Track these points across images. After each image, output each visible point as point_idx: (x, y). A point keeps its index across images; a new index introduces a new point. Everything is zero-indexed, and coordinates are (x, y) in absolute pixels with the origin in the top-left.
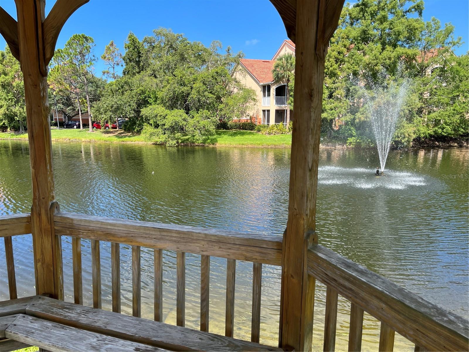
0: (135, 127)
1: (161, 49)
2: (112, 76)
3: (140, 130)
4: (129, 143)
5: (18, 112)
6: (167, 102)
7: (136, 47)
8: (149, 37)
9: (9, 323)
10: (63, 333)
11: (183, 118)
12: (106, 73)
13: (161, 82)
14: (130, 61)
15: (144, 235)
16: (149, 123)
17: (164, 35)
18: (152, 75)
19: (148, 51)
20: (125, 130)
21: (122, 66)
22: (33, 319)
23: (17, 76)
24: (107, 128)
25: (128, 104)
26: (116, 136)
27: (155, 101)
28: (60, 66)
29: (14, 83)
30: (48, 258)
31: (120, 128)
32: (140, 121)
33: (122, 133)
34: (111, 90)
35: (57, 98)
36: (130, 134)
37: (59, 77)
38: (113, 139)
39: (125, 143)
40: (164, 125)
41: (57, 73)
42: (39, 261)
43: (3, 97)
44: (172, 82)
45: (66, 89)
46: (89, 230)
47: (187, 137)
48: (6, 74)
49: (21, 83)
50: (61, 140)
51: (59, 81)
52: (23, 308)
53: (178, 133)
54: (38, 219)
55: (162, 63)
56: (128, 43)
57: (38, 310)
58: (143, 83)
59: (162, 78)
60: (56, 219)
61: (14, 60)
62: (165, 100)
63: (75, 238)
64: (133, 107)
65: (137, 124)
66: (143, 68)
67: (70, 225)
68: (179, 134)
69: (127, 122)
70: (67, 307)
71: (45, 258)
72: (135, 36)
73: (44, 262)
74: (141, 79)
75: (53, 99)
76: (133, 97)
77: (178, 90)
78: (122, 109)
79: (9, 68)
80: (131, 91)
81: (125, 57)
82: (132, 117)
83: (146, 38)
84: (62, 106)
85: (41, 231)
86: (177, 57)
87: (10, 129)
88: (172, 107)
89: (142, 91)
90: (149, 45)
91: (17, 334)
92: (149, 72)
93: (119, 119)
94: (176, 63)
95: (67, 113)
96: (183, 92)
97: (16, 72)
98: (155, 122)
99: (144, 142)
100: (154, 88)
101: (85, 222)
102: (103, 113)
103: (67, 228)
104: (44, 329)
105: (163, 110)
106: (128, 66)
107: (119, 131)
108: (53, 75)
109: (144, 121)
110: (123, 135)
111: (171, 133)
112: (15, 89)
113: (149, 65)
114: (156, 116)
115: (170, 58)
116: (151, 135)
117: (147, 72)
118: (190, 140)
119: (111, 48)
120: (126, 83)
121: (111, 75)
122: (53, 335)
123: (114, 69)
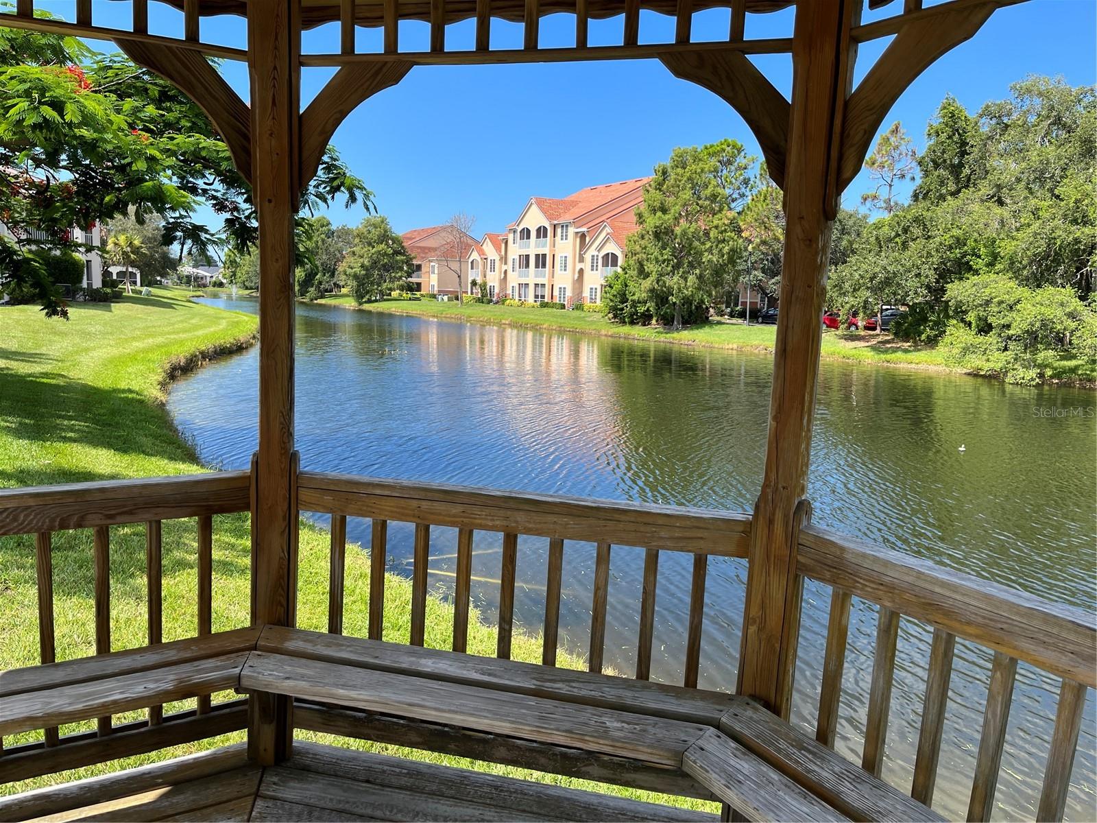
0: (925, 330)
1: (1026, 129)
2: (884, 205)
3: (936, 336)
4: (901, 365)
5: (675, 287)
6: (1025, 268)
7: (957, 130)
8: (998, 102)
9: (692, 740)
10: (805, 809)
11: (1067, 310)
12: (870, 199)
13: (1016, 214)
14: (937, 166)
15: (1041, 636)
16: (963, 320)
17: (1040, 94)
18: (992, 197)
19: (989, 138)
20: (896, 334)
21: (913, 179)
22: (737, 749)
23: (684, 214)
24: (853, 328)
25: (915, 271)
26: (873, 348)
27: (991, 264)
28: (770, 189)
29: (677, 228)
30: (774, 620)
31: (884, 330)
32: (939, 315)
33: (888, 342)
34: (877, 238)
35: (753, 259)
36: (909, 344)
37: (765, 213)
38: (865, 353)
39: (892, 365)
40: (1008, 326)
41: (762, 206)
42: (755, 622)
43: (653, 257)
44: (1047, 215)
45: (775, 239)
46: (882, 584)
47: (1073, 363)
48: (664, 210)
49: (689, 228)
50: (749, 348)
51: (763, 222)
52: (716, 715)
53: (1045, 349)
54: (766, 531)
55: (1024, 165)
56: (937, 121)
57: (746, 732)
58: (963, 220)
59: (1020, 204)
60: (803, 539)
61: (683, 182)
62: (1021, 263)
63: (841, 592)
64: (927, 280)
65: (931, 321)
66: (969, 180)
67: (836, 559)
68: (1051, 353)
69: (904, 316)
70: (810, 748)
71: (768, 619)
72: (958, 104)
73: (764, 627)
74: (960, 210)
75: (745, 261)
76: (929, 255)
77: (1064, 235)
78: (898, 284)
79: (672, 199)
80: (926, 239)
81: (923, 158)
82: (920, 303)
83: (988, 106)
84: (760, 275)
85: (768, 557)
86: (1073, 149)
87: (657, 321)
88: (1037, 281)
89: (958, 239)
90: (994, 121)
91: (707, 771)
92: (985, 189)
93: (884, 307)
94: (1067, 164)
95: (768, 292)
96: (1077, 241)
97: (685, 205)
98: (980, 319)
99: (941, 368)
100: (990, 233)
101: (874, 561)
102: (848, 292)
103: (825, 564)
104: (761, 781)
105: (1012, 288)
106: (928, 180)
107: (881, 337)
108: (753, 209)
109: (951, 313)
110: (889, 346)
111: (1025, 349)
112: (677, 240)
113: (987, 172)
114: (988, 303)
115: (1051, 151)
116: (966, 350)
117: (980, 190)
118: (1080, 372)
119: (893, 139)
120: (917, 220)
121: (882, 202)
122: (786, 806)
123: (890, 189)
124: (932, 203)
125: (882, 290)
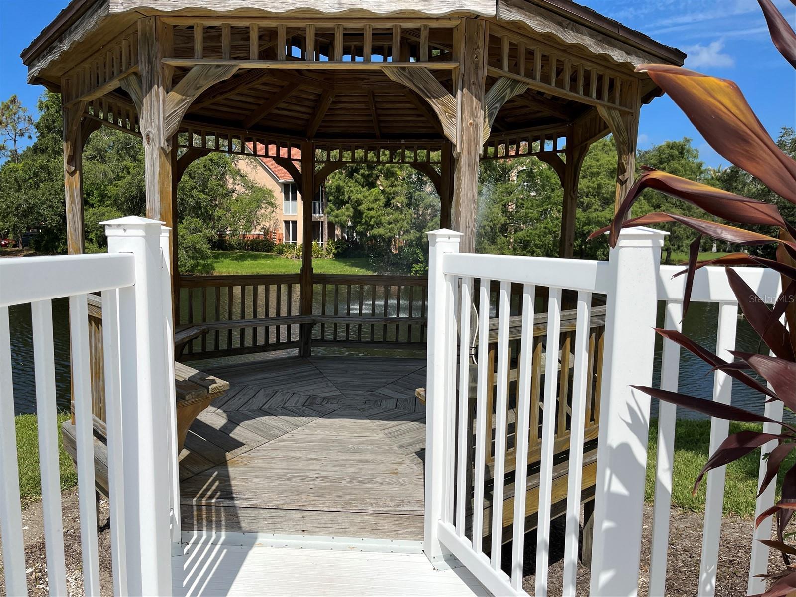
0: (59, 245)
6: (124, 204)
13: (113, 169)
14: (50, 130)
16: (87, 238)
18: (95, 156)
21: (31, 137)
25: (48, 204)
27: (102, 201)
31: (26, 247)
62: (121, 201)
64: (58, 210)
65: (62, 239)
69: (40, 236)
76: (57, 193)
78: (38, 213)
80: (52, 181)
81: (39, 124)
82: (55, 226)
100: (99, 180)
106: (46, 140)
107: (25, 252)
119: (13, 107)
120: (42, 167)
121: (9, 152)
123: (15, 143)
124: (50, 156)
125: (26, 217)
